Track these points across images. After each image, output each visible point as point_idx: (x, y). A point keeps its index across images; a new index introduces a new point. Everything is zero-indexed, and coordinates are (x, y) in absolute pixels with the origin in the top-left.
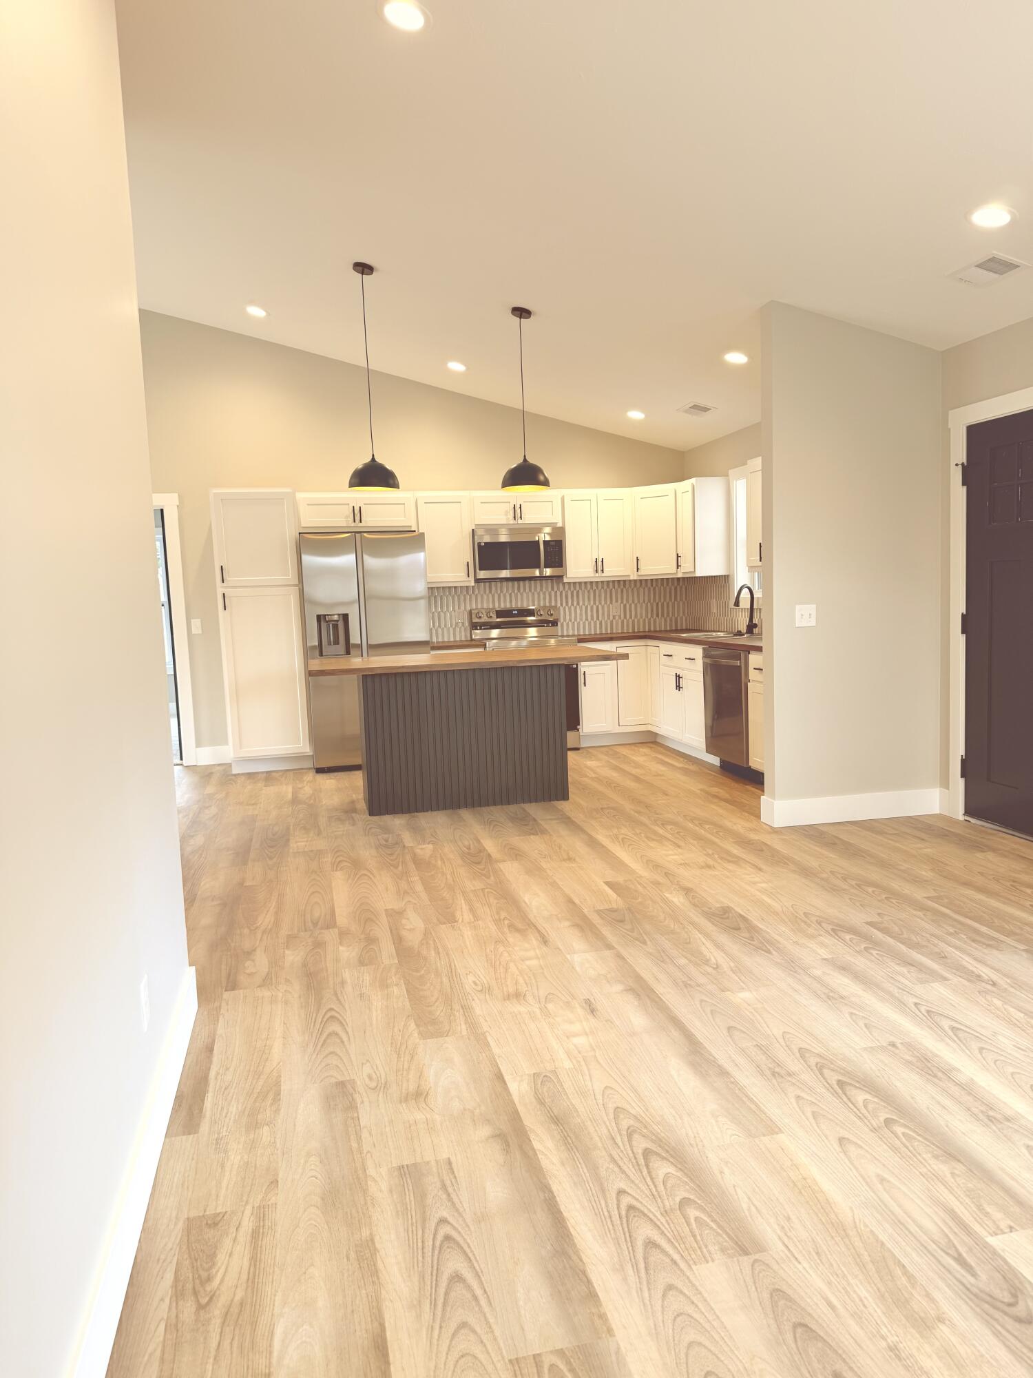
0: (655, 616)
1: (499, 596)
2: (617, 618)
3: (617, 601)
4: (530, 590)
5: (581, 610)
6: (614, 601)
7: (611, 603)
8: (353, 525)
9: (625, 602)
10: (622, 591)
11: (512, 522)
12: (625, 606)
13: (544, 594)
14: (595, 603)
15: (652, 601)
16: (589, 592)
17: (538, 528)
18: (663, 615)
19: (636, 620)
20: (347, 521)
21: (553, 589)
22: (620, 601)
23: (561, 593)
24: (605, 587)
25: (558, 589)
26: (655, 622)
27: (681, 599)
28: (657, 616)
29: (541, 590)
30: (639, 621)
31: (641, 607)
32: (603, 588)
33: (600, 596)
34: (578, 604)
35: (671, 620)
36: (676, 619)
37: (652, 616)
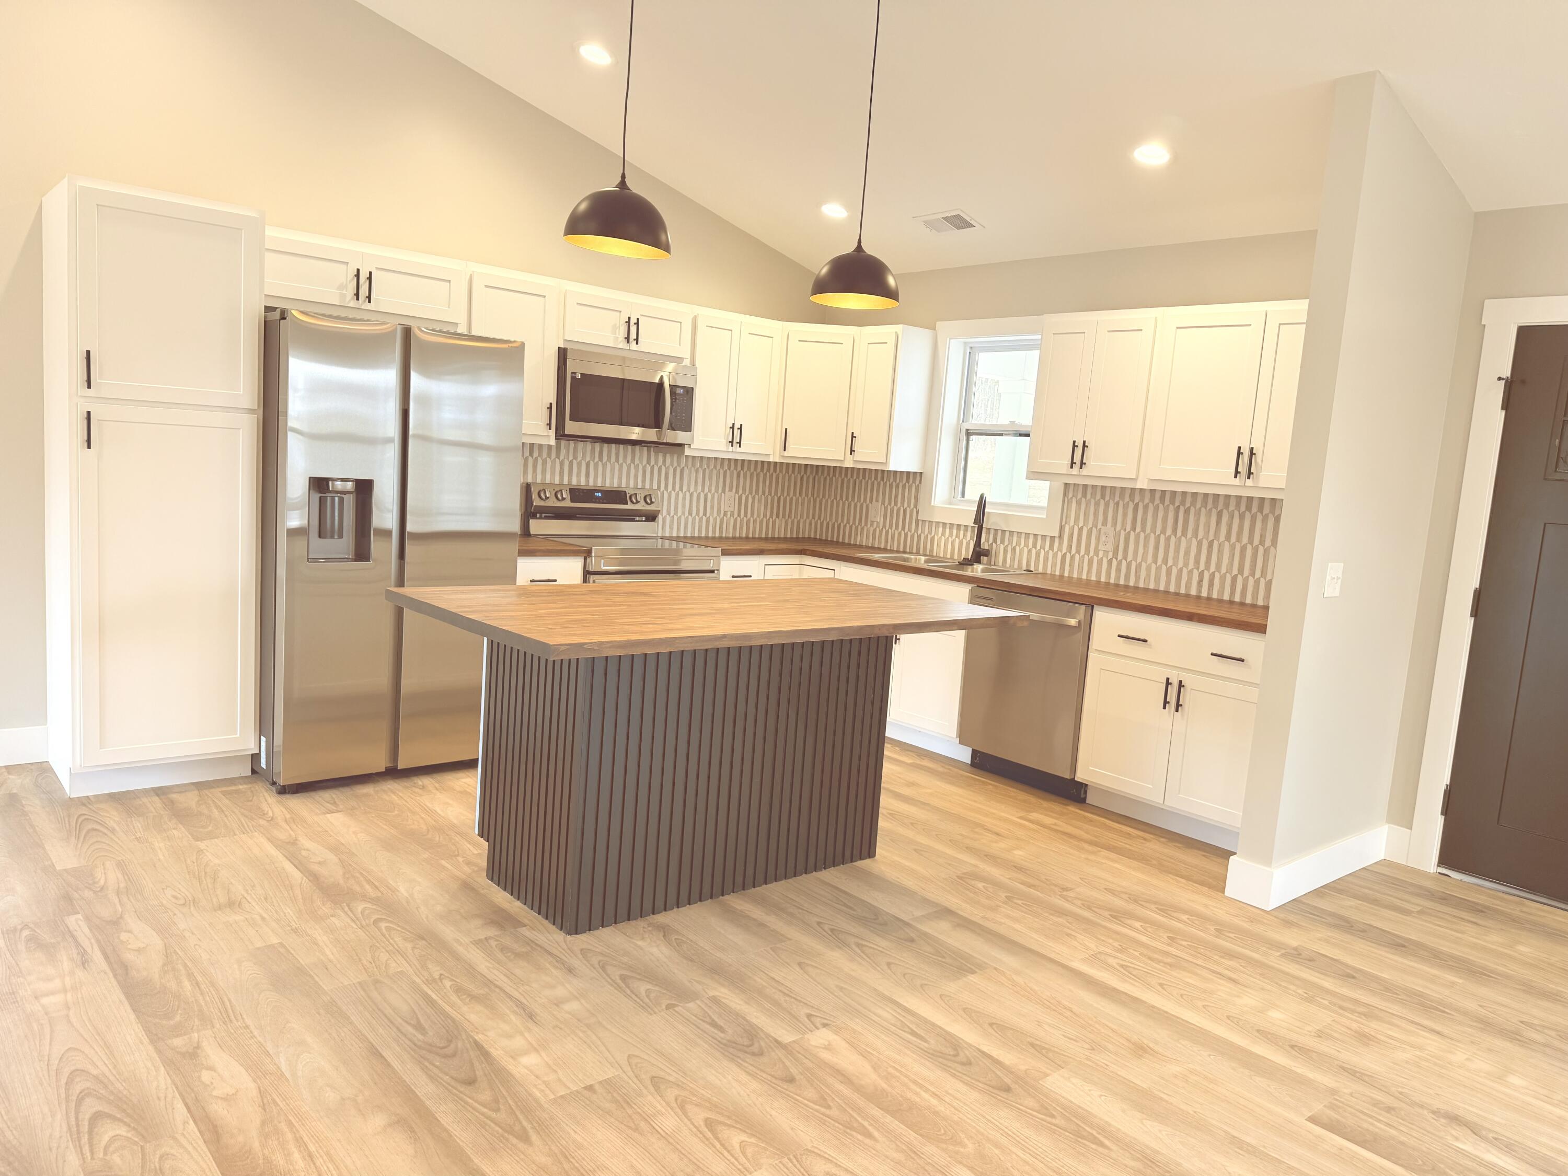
0: (774, 517)
1: (571, 463)
2: (729, 513)
3: (731, 490)
4: (617, 460)
5: (684, 499)
6: (727, 489)
7: (724, 491)
8: (353, 303)
9: (740, 492)
10: (738, 476)
11: (620, 346)
12: (740, 498)
13: (637, 468)
14: (703, 490)
15: (773, 494)
16: (697, 471)
17: (659, 360)
18: (784, 516)
19: (752, 520)
20: (343, 296)
21: (649, 462)
22: (734, 490)
23: (660, 469)
24: (718, 467)
25: (656, 463)
26: (774, 523)
27: (807, 495)
28: (778, 516)
29: (633, 460)
30: (755, 521)
31: (760, 501)
32: (715, 467)
33: (710, 479)
34: (681, 489)
35: (792, 523)
36: (799, 523)
37: (771, 516)
